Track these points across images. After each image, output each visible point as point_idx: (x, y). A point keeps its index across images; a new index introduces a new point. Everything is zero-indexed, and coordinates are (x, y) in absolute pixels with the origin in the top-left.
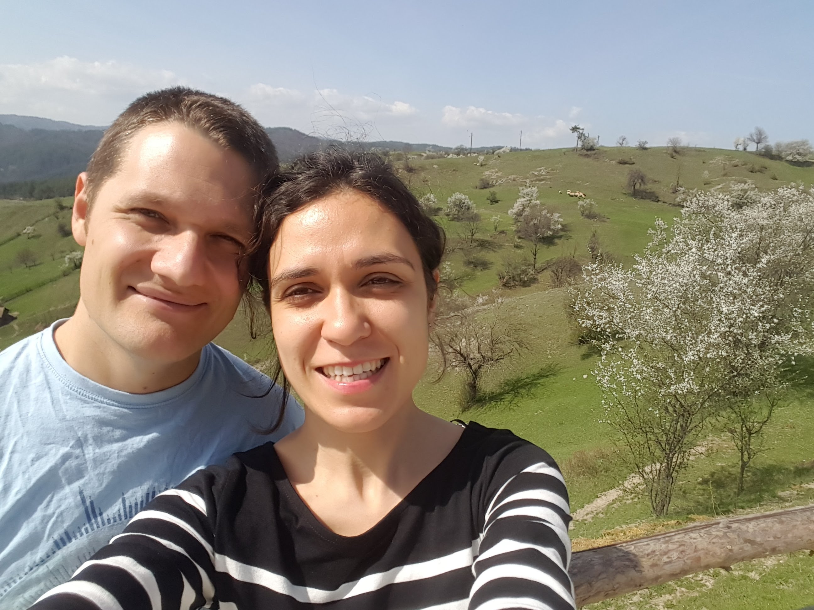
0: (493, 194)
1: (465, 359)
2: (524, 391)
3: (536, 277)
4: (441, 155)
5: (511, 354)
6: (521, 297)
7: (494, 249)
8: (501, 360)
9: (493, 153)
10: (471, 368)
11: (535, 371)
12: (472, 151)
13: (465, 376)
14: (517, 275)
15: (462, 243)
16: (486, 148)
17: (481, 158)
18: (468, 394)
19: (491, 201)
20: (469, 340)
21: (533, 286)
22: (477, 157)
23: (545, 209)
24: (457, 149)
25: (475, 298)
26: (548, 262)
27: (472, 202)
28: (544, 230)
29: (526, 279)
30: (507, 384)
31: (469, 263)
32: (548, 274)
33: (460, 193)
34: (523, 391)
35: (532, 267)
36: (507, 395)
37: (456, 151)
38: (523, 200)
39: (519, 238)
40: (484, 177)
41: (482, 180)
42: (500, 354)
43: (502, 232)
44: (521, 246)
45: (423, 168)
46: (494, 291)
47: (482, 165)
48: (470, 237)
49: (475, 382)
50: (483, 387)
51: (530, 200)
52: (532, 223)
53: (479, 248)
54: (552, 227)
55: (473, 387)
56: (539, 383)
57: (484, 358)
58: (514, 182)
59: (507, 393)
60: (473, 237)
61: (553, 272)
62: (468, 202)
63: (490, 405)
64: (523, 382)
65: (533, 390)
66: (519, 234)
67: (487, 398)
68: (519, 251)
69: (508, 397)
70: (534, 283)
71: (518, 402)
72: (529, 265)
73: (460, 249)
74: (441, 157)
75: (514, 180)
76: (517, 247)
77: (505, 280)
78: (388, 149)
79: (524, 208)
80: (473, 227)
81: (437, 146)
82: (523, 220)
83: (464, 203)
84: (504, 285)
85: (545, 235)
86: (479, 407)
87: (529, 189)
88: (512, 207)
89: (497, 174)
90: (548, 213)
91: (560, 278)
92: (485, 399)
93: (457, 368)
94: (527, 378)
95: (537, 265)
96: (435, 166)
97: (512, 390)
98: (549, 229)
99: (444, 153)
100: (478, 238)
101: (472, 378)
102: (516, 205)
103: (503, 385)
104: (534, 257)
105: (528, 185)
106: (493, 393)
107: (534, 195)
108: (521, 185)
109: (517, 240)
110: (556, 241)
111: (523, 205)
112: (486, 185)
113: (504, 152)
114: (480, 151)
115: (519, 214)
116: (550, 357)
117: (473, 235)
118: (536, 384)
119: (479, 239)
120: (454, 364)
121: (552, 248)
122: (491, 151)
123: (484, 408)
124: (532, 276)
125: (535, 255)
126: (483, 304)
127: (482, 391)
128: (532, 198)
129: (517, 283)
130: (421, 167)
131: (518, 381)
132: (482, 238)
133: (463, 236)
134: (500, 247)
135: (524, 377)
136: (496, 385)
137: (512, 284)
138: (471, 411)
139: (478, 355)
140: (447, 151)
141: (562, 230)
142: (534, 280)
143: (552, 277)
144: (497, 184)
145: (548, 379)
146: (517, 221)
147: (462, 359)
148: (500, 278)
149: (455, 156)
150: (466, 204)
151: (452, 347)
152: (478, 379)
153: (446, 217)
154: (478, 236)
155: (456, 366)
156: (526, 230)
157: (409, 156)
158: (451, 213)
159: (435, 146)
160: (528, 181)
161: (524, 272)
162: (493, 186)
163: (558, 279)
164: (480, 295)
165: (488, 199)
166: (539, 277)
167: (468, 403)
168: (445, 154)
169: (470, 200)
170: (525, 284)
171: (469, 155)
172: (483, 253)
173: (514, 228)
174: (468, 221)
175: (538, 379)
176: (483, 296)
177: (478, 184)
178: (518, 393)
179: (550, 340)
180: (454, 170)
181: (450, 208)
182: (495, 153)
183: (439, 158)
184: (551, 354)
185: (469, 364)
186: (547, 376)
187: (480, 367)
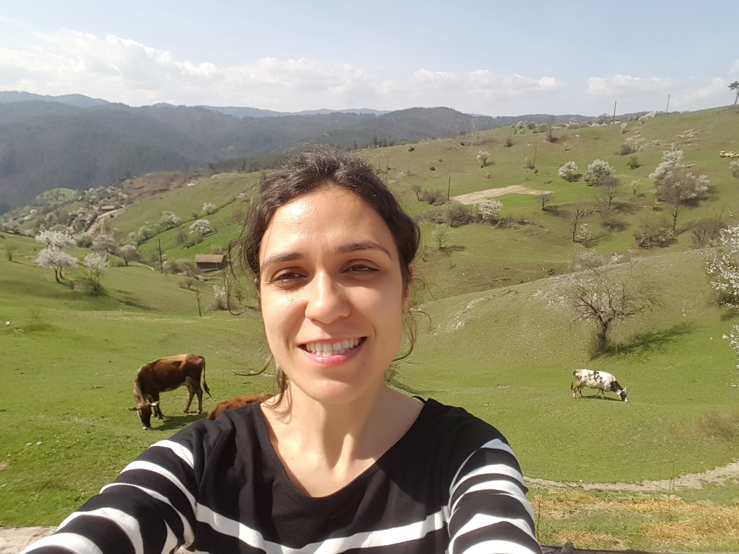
0: (634, 159)
1: (596, 312)
2: (655, 345)
3: (675, 238)
4: (584, 124)
5: (643, 310)
6: (658, 257)
7: (632, 212)
8: (633, 315)
9: (637, 119)
10: (601, 320)
11: (668, 327)
12: (615, 119)
13: (595, 327)
14: (655, 236)
15: (600, 206)
16: (631, 114)
17: (624, 125)
18: (597, 344)
19: (632, 166)
20: (600, 295)
21: (672, 247)
22: (620, 124)
23: (690, 171)
24: (600, 117)
25: (611, 257)
26: (689, 224)
27: (612, 167)
28: (687, 192)
29: (664, 240)
30: (637, 338)
31: (606, 224)
32: (689, 235)
33: (601, 160)
34: (653, 346)
35: (671, 229)
36: (636, 348)
37: (599, 119)
38: (666, 163)
39: (659, 200)
40: (625, 144)
41: (623, 146)
42: (632, 309)
43: (642, 195)
44: (661, 208)
45: (565, 138)
46: (629, 250)
47: (624, 132)
48: (609, 200)
49: (605, 334)
50: (613, 339)
51: (673, 164)
52: (674, 186)
53: (617, 211)
54: (697, 189)
55: (603, 337)
56: (671, 340)
57: (615, 312)
58: (657, 146)
59: (637, 346)
60: (612, 201)
61: (695, 233)
62: (607, 167)
63: (619, 356)
64: (653, 337)
65: (664, 345)
66: (660, 197)
67: (616, 349)
68: (658, 213)
69: (638, 350)
70: (672, 243)
71: (647, 356)
72: (668, 227)
73: (597, 211)
74: (584, 126)
75: (658, 145)
76: (656, 209)
77: (642, 241)
78: (533, 122)
79: (667, 171)
80: (611, 191)
81: (581, 116)
82: (664, 183)
83: (604, 169)
84: (641, 245)
85: (688, 197)
86: (608, 356)
87: (674, 153)
88: (653, 171)
89: (639, 140)
90: (692, 175)
91: (702, 239)
92: (614, 350)
93: (588, 320)
94: (658, 333)
95: (676, 227)
96: (577, 136)
97: (641, 344)
98: (694, 191)
99: (587, 122)
100: (616, 201)
101: (602, 330)
102: (658, 169)
103: (633, 339)
104: (674, 218)
105: (672, 148)
106: (622, 344)
107: (679, 158)
108: (666, 149)
109: (657, 203)
110: (701, 202)
111: (666, 169)
112: (627, 151)
113: (649, 117)
114: (623, 119)
115: (660, 178)
116: (685, 315)
117: (611, 199)
118: (668, 341)
119: (618, 202)
120: (585, 315)
121: (696, 210)
122: (635, 117)
123: (613, 358)
124: (670, 237)
125: (676, 217)
126: (618, 263)
127: (612, 341)
128: (676, 161)
129: (654, 243)
130: (563, 137)
131: (649, 335)
132: (620, 201)
133: (601, 199)
134: (638, 209)
135: (655, 332)
136: (626, 338)
137: (649, 244)
138: (599, 360)
139: (609, 310)
140: (590, 120)
141: (707, 191)
142: (672, 241)
143: (693, 238)
144: (640, 149)
145: (681, 336)
146: (657, 184)
147: (593, 312)
148: (637, 239)
149: (598, 125)
150: (606, 169)
151: (583, 300)
152: (608, 331)
153: (586, 182)
154: (616, 200)
155: (587, 318)
156: (667, 193)
157: (553, 127)
158: (590, 179)
159: (578, 117)
160: (673, 144)
161: (663, 233)
162: (634, 151)
163: (699, 240)
164: (616, 254)
165: (628, 164)
166: (679, 238)
167: (597, 352)
168: (588, 124)
169: (611, 166)
170: (662, 245)
171: (612, 123)
172: (620, 215)
173: (654, 191)
174: (607, 185)
175: (670, 335)
176: (619, 255)
177: (619, 150)
178: (648, 347)
179: (686, 299)
180: (596, 138)
181: (590, 174)
182: (639, 119)
183: (583, 127)
184: (686, 313)
185: (600, 317)
186: (680, 334)
187: (610, 320)
